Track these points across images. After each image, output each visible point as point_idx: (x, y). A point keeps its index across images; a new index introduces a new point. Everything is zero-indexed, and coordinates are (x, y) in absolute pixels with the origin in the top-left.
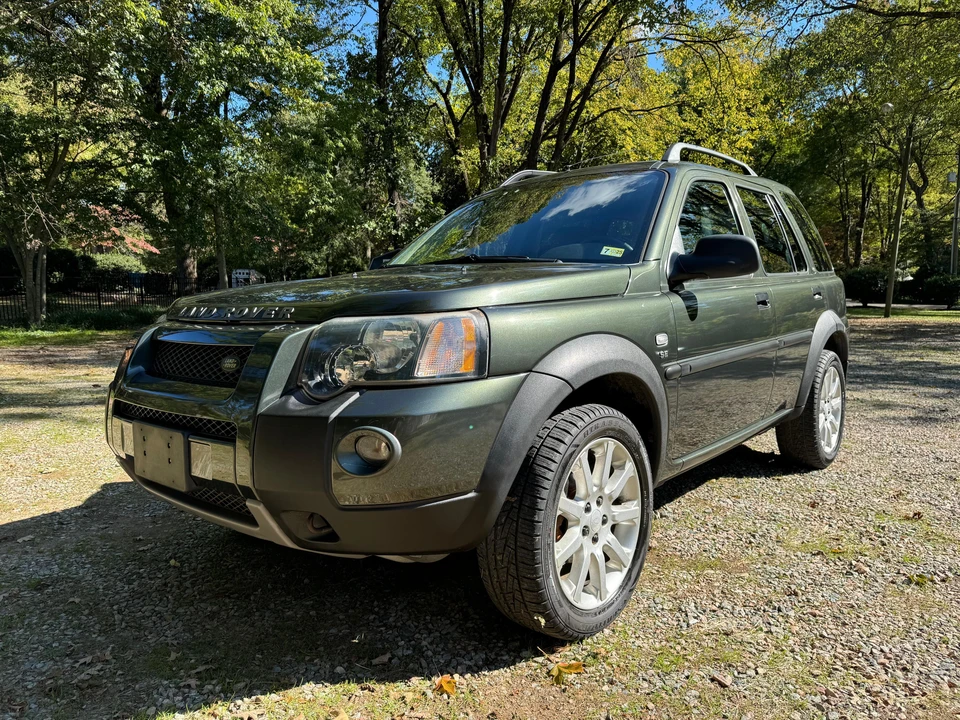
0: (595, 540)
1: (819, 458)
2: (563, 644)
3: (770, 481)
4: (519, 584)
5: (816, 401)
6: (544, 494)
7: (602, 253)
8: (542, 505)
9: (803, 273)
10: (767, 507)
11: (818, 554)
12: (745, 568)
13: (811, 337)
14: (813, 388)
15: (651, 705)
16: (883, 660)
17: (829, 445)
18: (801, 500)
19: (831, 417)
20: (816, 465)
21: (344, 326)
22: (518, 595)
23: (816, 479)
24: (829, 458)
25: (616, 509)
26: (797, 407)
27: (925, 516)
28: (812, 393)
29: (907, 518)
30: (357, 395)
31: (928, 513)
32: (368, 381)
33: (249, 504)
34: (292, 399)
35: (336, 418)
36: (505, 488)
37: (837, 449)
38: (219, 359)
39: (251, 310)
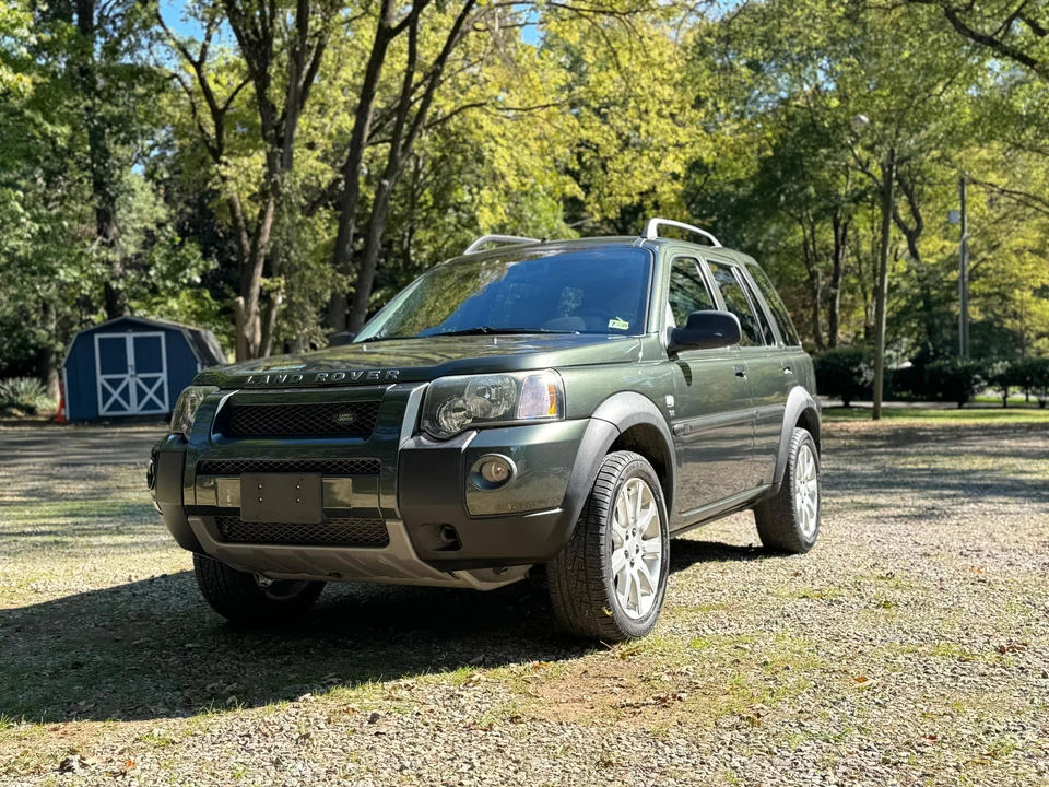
0: (632, 564)
1: (798, 540)
2: (616, 642)
4: (587, 586)
5: (792, 478)
6: (605, 513)
7: (610, 326)
9: (772, 347)
10: (753, 578)
11: (804, 597)
12: (744, 608)
13: (784, 411)
14: (788, 465)
16: (855, 637)
17: (807, 528)
18: (785, 572)
19: (807, 500)
20: (795, 548)
21: (455, 382)
23: (795, 561)
24: (809, 542)
25: (645, 543)
26: (774, 484)
27: (898, 577)
28: (788, 470)
29: (882, 578)
30: (475, 433)
31: (899, 574)
32: (480, 423)
33: (389, 524)
34: (422, 438)
35: (468, 449)
36: (579, 506)
37: (816, 533)
38: (330, 415)
39: (349, 374)
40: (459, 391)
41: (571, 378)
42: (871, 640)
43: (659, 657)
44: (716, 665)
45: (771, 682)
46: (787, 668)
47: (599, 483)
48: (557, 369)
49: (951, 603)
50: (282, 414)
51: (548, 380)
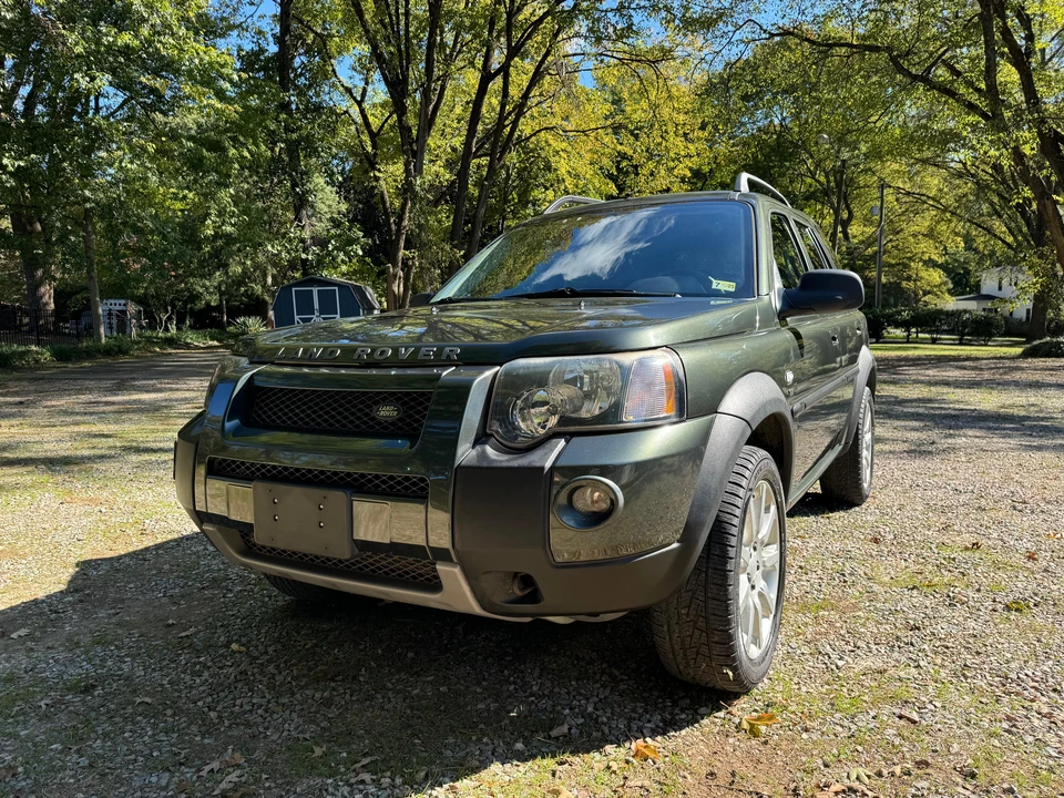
0: (754, 587)
1: (859, 494)
4: (708, 637)
6: (734, 541)
7: (715, 287)
10: (835, 546)
11: (913, 587)
12: (855, 607)
13: (856, 372)
17: (865, 481)
18: (863, 538)
20: (857, 501)
21: (536, 366)
23: (861, 516)
24: (866, 493)
25: (764, 554)
26: (848, 442)
27: (983, 545)
29: (967, 549)
30: (562, 442)
31: (982, 542)
32: (570, 427)
33: (440, 567)
34: (489, 449)
35: (551, 468)
36: (704, 537)
37: (870, 483)
38: (369, 407)
39: (396, 351)
40: (540, 380)
41: (690, 356)
48: (671, 347)
50: (311, 401)
51: (662, 361)
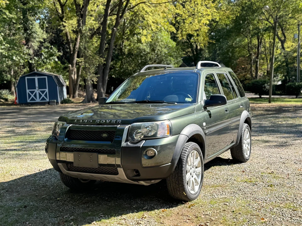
0: (192, 177)
1: (244, 158)
2: (187, 202)
3: (230, 166)
4: (179, 185)
5: (242, 140)
6: (184, 163)
7: (186, 100)
8: (184, 166)
9: (237, 99)
10: (230, 173)
11: (246, 182)
12: (227, 186)
13: (240, 120)
14: (241, 136)
15: (212, 209)
16: (261, 199)
17: (247, 154)
18: (240, 171)
19: (247, 145)
20: (243, 161)
21: (138, 125)
22: (178, 189)
23: (243, 165)
24: (247, 159)
25: (196, 169)
26: (237, 142)
28: (241, 137)
29: (270, 173)
30: (144, 141)
31: (275, 172)
32: (146, 138)
33: (118, 169)
34: (128, 143)
35: (142, 147)
36: (176, 162)
37: (249, 156)
38: (100, 134)
39: (106, 121)
40: (139, 128)
41: (173, 122)
42: (266, 200)
43: (201, 208)
44: (218, 212)
45: (235, 219)
46: (240, 214)
47: (182, 153)
48: (169, 120)
49: (291, 185)
50: (85, 133)
51: (167, 123)
